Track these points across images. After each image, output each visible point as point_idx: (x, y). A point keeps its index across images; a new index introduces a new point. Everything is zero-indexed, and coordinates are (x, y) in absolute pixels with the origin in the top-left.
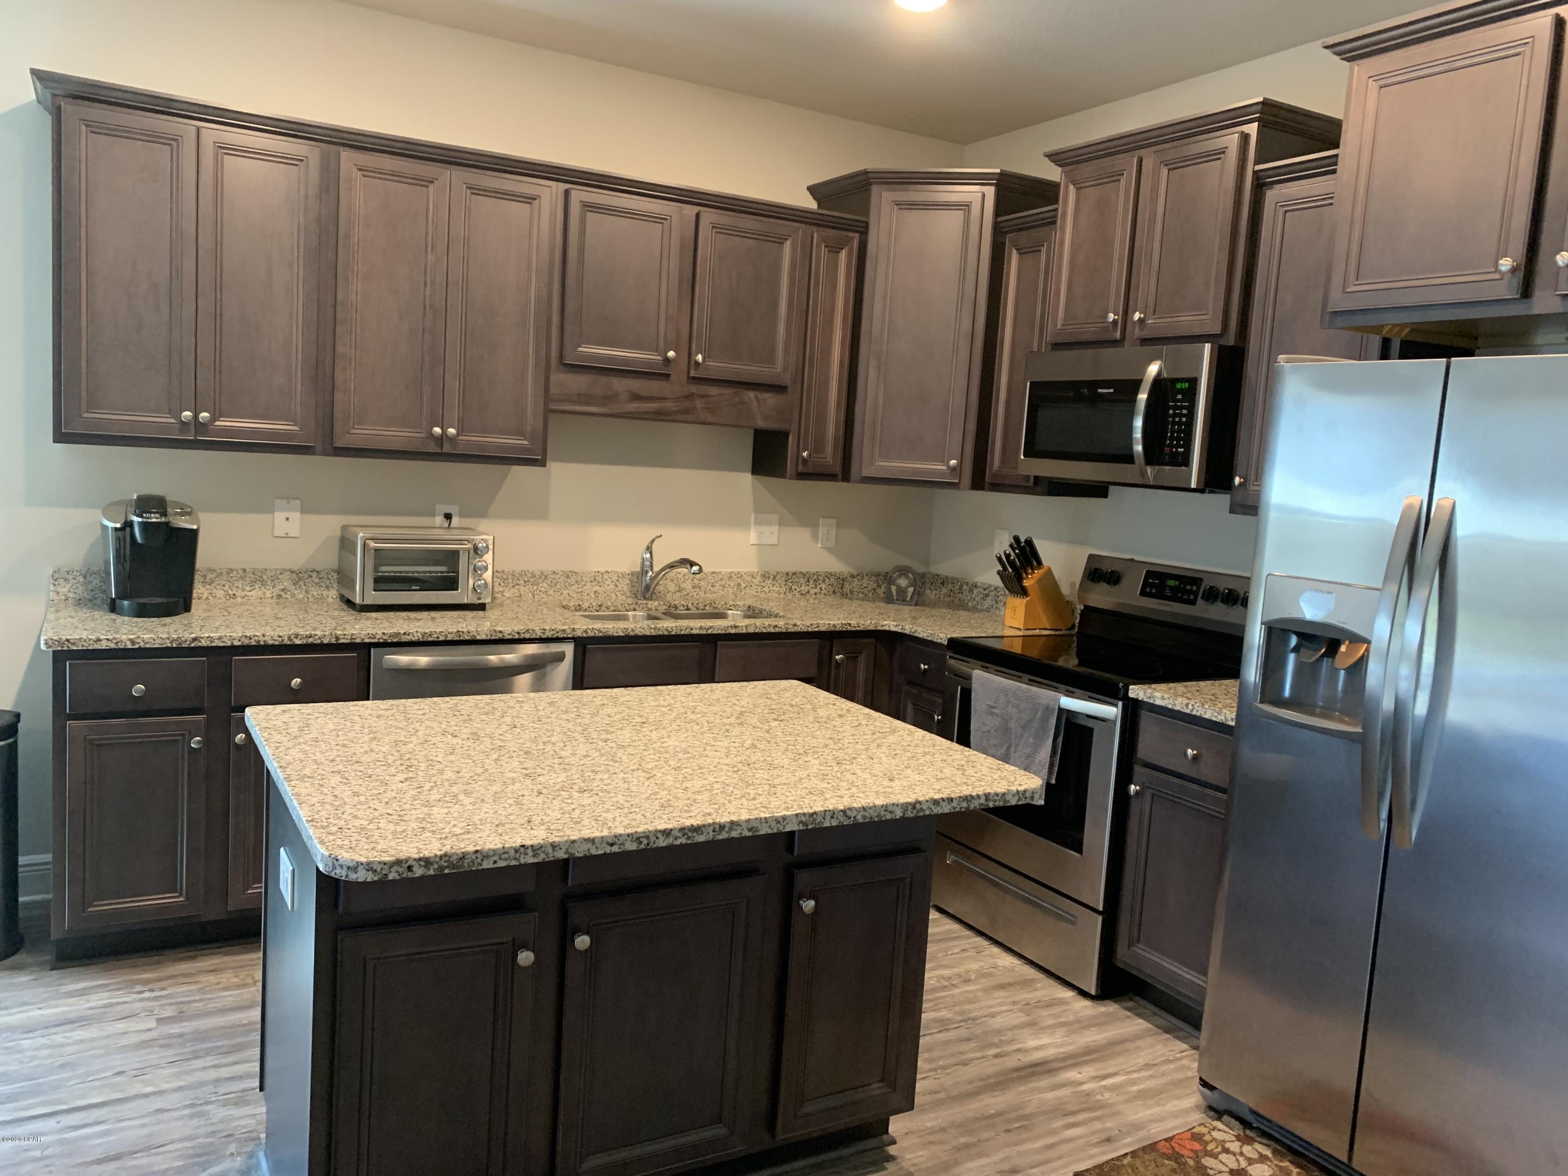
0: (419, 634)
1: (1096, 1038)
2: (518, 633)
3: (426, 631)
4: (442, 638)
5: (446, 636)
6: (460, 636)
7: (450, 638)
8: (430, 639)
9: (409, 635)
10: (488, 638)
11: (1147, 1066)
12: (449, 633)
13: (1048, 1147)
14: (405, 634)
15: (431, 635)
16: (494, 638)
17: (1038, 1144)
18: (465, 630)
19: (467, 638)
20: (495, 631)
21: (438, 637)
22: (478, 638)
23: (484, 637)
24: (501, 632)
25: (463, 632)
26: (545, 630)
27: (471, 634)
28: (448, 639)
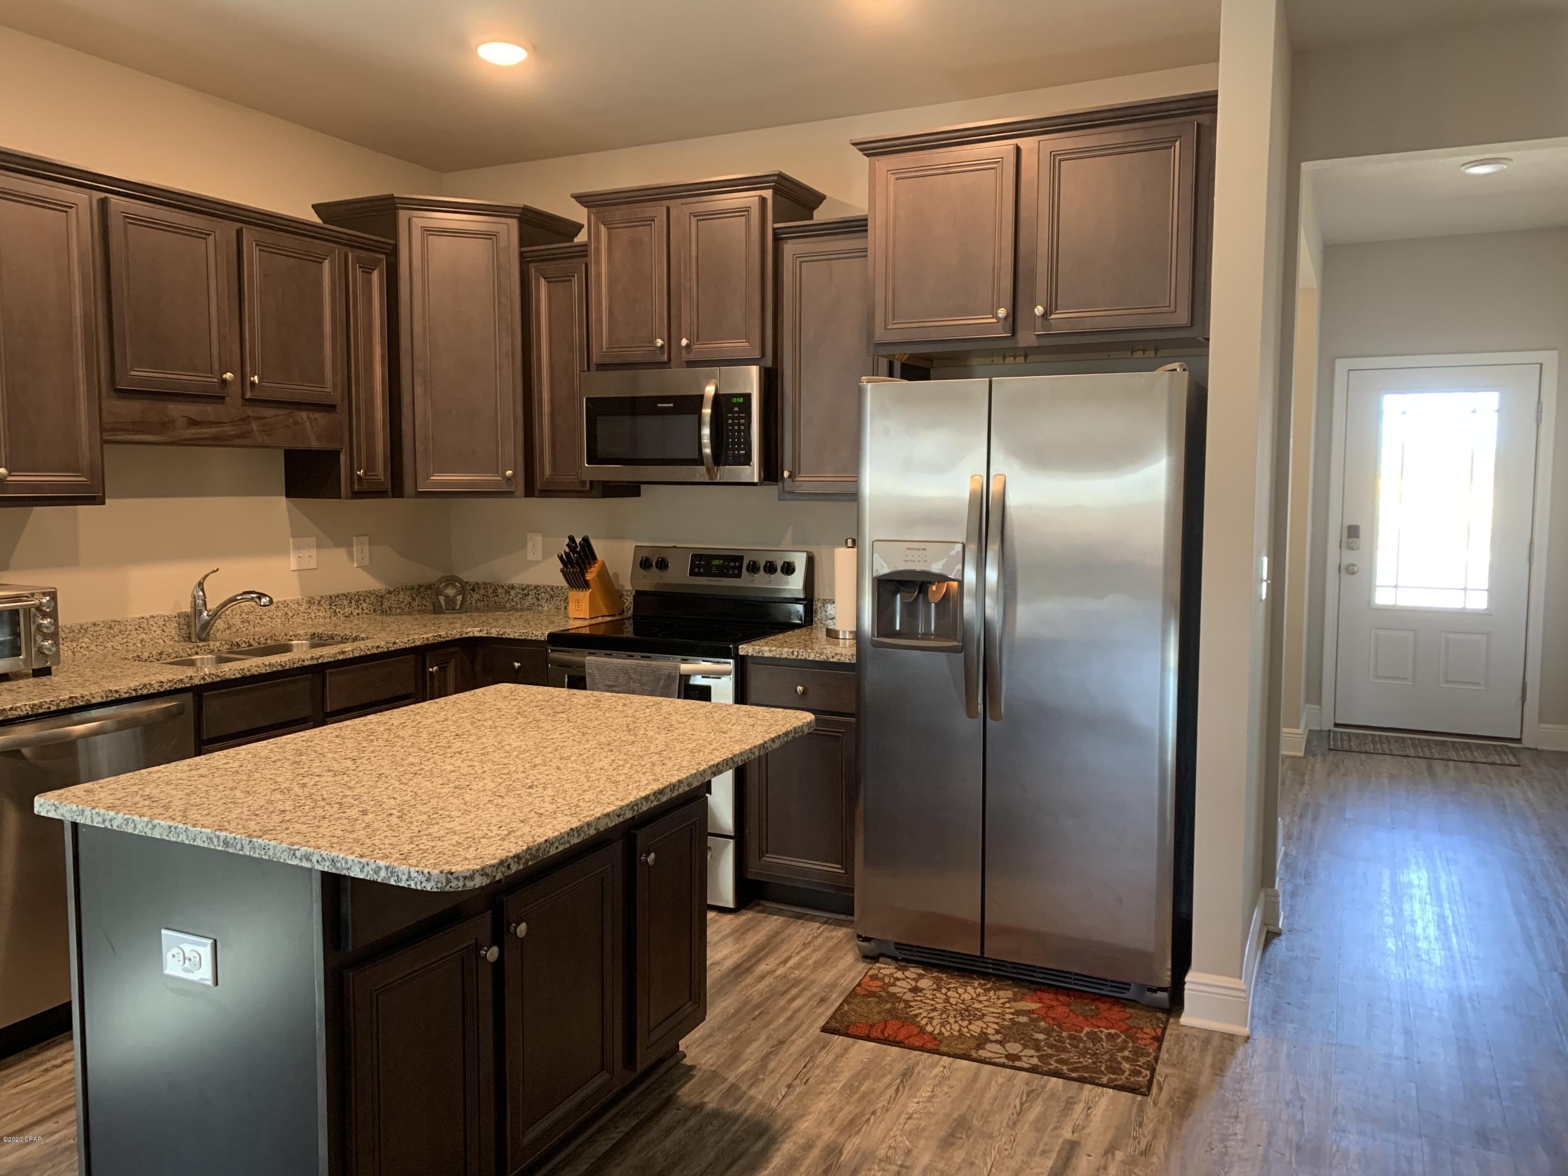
0: (27, 708)
1: (756, 938)
2: (135, 690)
3: (35, 702)
4: (53, 708)
5: (58, 705)
6: (73, 702)
7: (62, 705)
8: (40, 711)
9: (16, 710)
10: (104, 700)
11: (806, 945)
12: (61, 701)
13: (790, 1019)
14: (11, 709)
15: (41, 706)
16: (109, 699)
17: (782, 1020)
18: (78, 695)
19: (81, 703)
20: (111, 691)
21: (49, 708)
22: (94, 701)
23: (99, 700)
24: (117, 691)
25: (76, 698)
26: (163, 682)
27: (86, 698)
28: (60, 708)
